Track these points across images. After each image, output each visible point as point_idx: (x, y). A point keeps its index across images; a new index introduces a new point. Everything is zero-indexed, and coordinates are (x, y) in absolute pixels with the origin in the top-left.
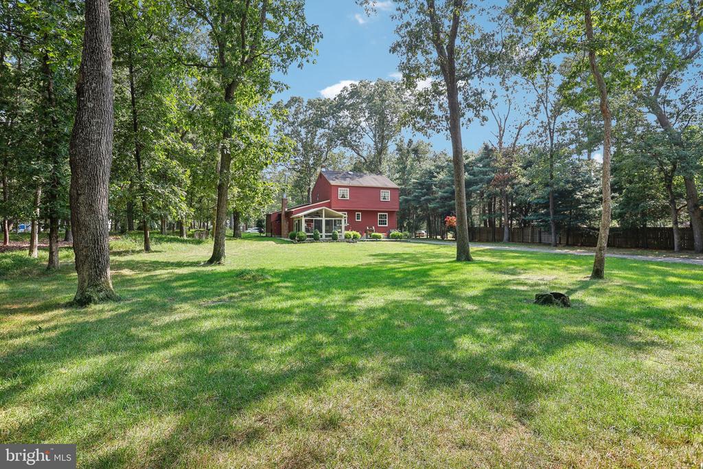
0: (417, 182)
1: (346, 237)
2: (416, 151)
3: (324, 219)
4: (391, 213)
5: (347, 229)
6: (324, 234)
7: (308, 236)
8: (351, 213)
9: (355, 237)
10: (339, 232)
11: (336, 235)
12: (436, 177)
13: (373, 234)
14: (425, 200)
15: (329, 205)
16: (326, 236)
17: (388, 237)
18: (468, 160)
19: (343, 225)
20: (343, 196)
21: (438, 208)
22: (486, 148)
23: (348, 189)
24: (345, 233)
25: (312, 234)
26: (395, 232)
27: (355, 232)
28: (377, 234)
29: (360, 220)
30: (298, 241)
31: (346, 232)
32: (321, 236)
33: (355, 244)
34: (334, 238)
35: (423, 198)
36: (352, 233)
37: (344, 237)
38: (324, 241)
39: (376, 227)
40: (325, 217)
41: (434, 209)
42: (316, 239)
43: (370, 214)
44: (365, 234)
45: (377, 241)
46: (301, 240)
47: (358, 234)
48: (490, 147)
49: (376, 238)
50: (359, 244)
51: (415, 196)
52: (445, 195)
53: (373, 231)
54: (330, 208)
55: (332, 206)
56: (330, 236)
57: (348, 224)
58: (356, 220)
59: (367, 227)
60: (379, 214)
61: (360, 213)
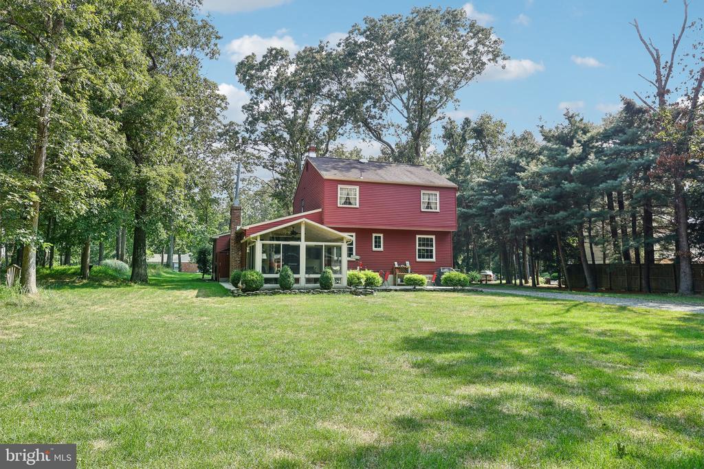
0: (485, 183)
1: (350, 283)
2: (479, 132)
3: (303, 245)
4: (441, 236)
5: (352, 265)
6: (303, 275)
7: (267, 281)
8: (364, 234)
9: (370, 283)
10: (335, 272)
11: (328, 279)
12: (524, 170)
13: (408, 276)
14: (502, 213)
15: (320, 219)
16: (308, 281)
17: (437, 282)
18: (589, 135)
19: (345, 258)
20: (348, 201)
21: (529, 228)
22: (629, 107)
23: (357, 188)
24: (347, 273)
25: (277, 276)
26: (450, 273)
27: (370, 273)
28: (416, 276)
29: (381, 249)
30: (244, 291)
31: (351, 272)
32: (297, 280)
33: (369, 299)
34: (325, 285)
35: (498, 211)
36: (363, 275)
37: (345, 283)
38: (302, 291)
39: (413, 263)
40: (306, 240)
41: (520, 230)
42: (285, 286)
43: (400, 237)
44: (390, 277)
45: (415, 290)
46: (250, 289)
47: (377, 276)
48: (639, 104)
49: (414, 285)
50: (377, 298)
51: (482, 208)
52: (545, 201)
53: (406, 270)
54: (322, 224)
55: (326, 220)
56: (316, 280)
57: (358, 257)
58: (374, 249)
59: (396, 263)
60: (418, 236)
61: (381, 235)
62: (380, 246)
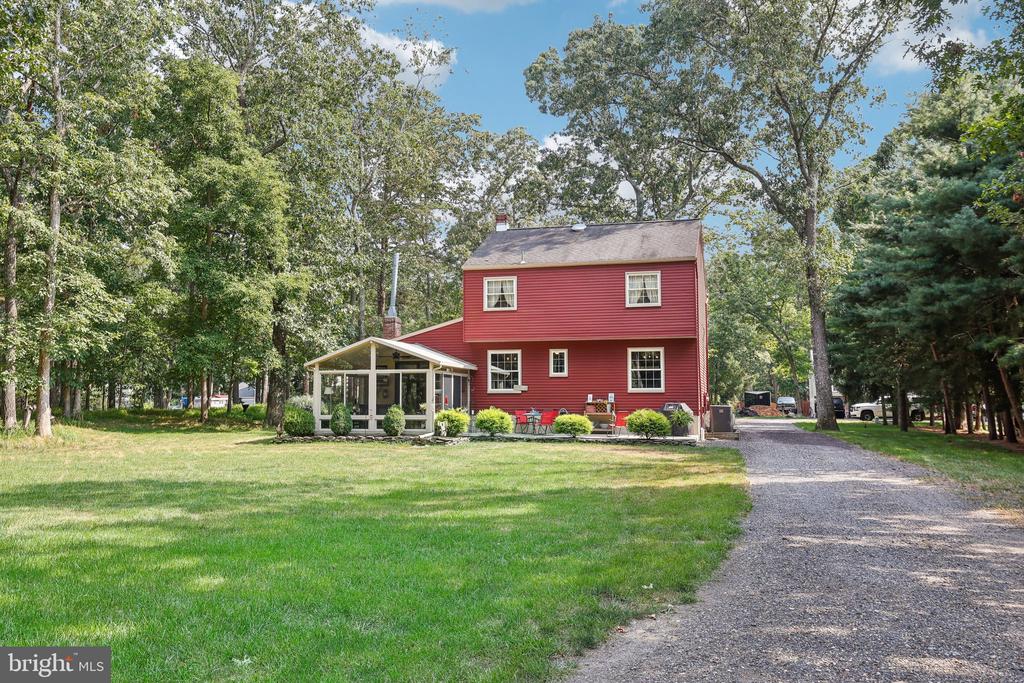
3: (372, 373)
4: (672, 347)
6: (372, 416)
7: (323, 423)
8: (535, 351)
20: (502, 301)
23: (514, 279)
29: (565, 374)
32: (365, 423)
37: (430, 427)
39: (622, 395)
40: (378, 367)
43: (598, 354)
49: (573, 434)
55: (466, 333)
57: (525, 388)
58: (552, 374)
59: (590, 396)
60: (630, 351)
61: (565, 351)
62: (562, 370)
